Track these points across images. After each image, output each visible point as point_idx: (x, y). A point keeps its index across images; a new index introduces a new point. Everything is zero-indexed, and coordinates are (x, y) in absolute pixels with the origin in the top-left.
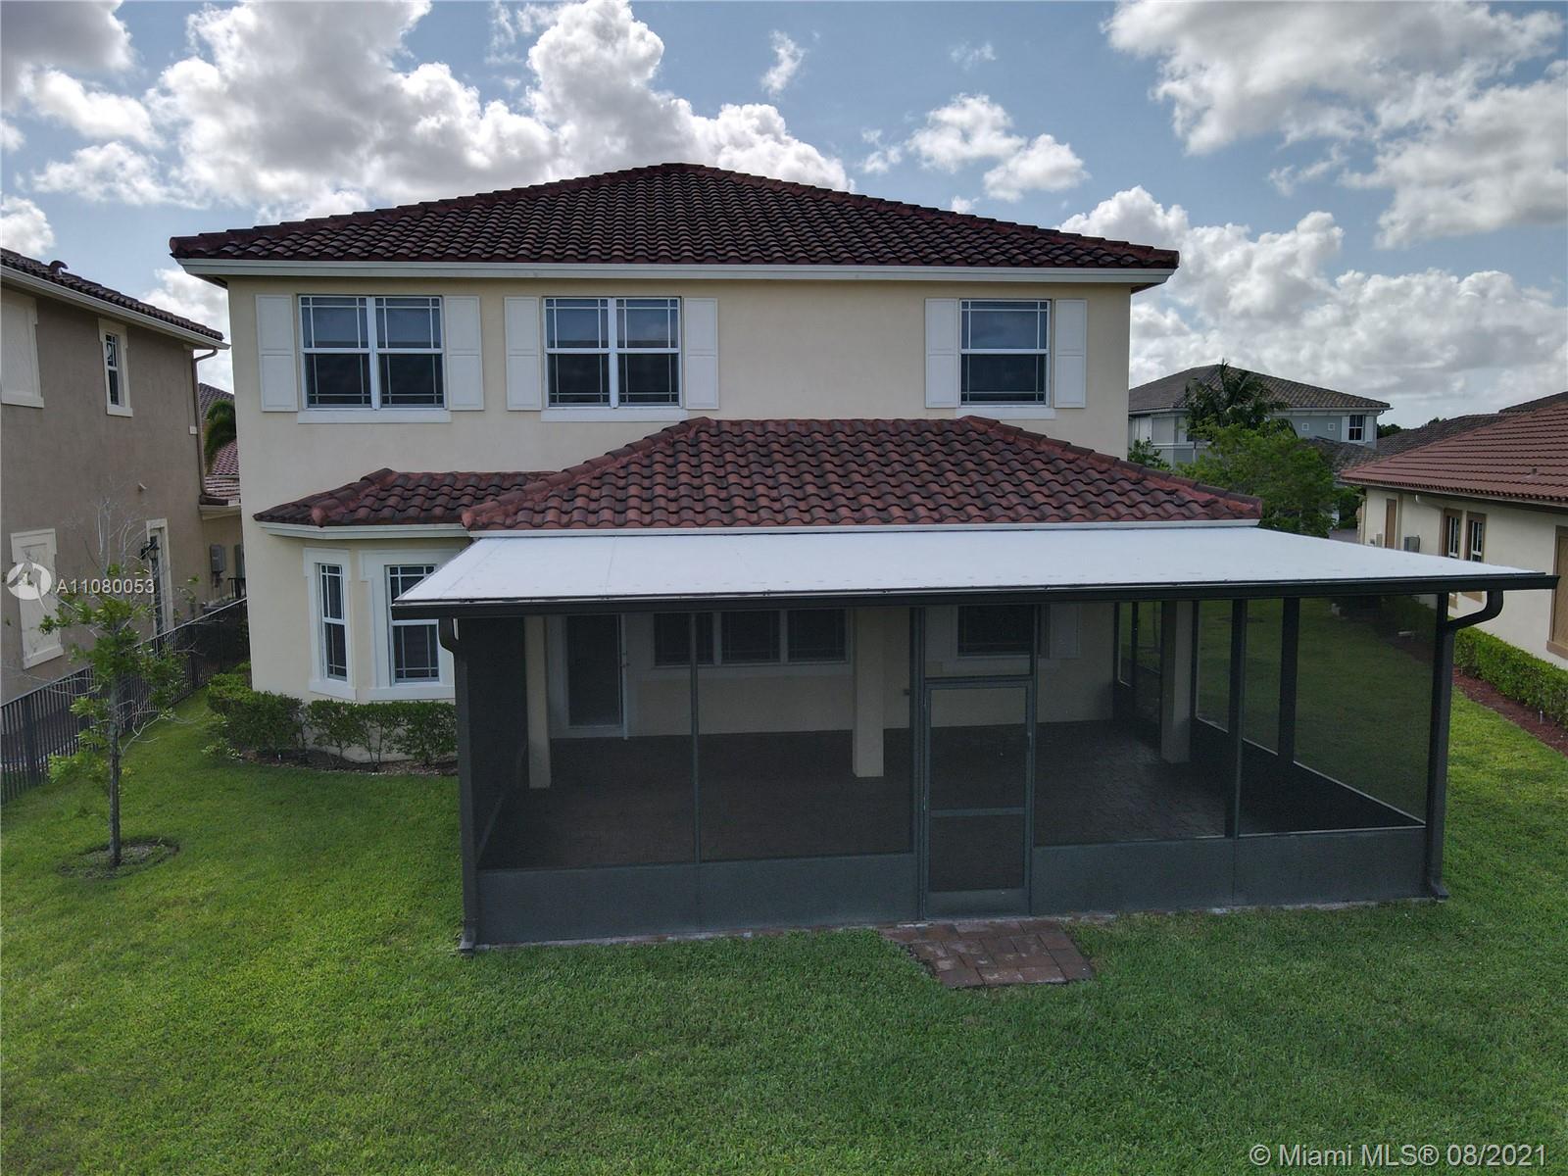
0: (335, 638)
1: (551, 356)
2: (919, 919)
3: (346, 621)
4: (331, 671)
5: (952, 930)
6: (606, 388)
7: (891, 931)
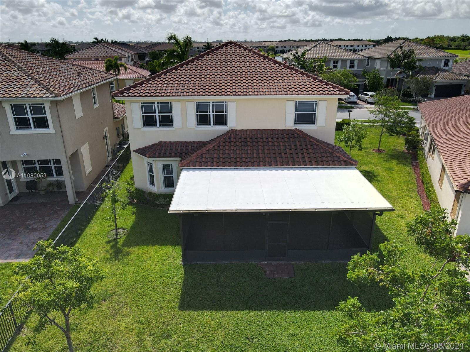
0: (152, 178)
1: (197, 115)
2: (265, 261)
3: (154, 174)
4: (151, 183)
5: (271, 264)
6: (210, 122)
7: (260, 264)
